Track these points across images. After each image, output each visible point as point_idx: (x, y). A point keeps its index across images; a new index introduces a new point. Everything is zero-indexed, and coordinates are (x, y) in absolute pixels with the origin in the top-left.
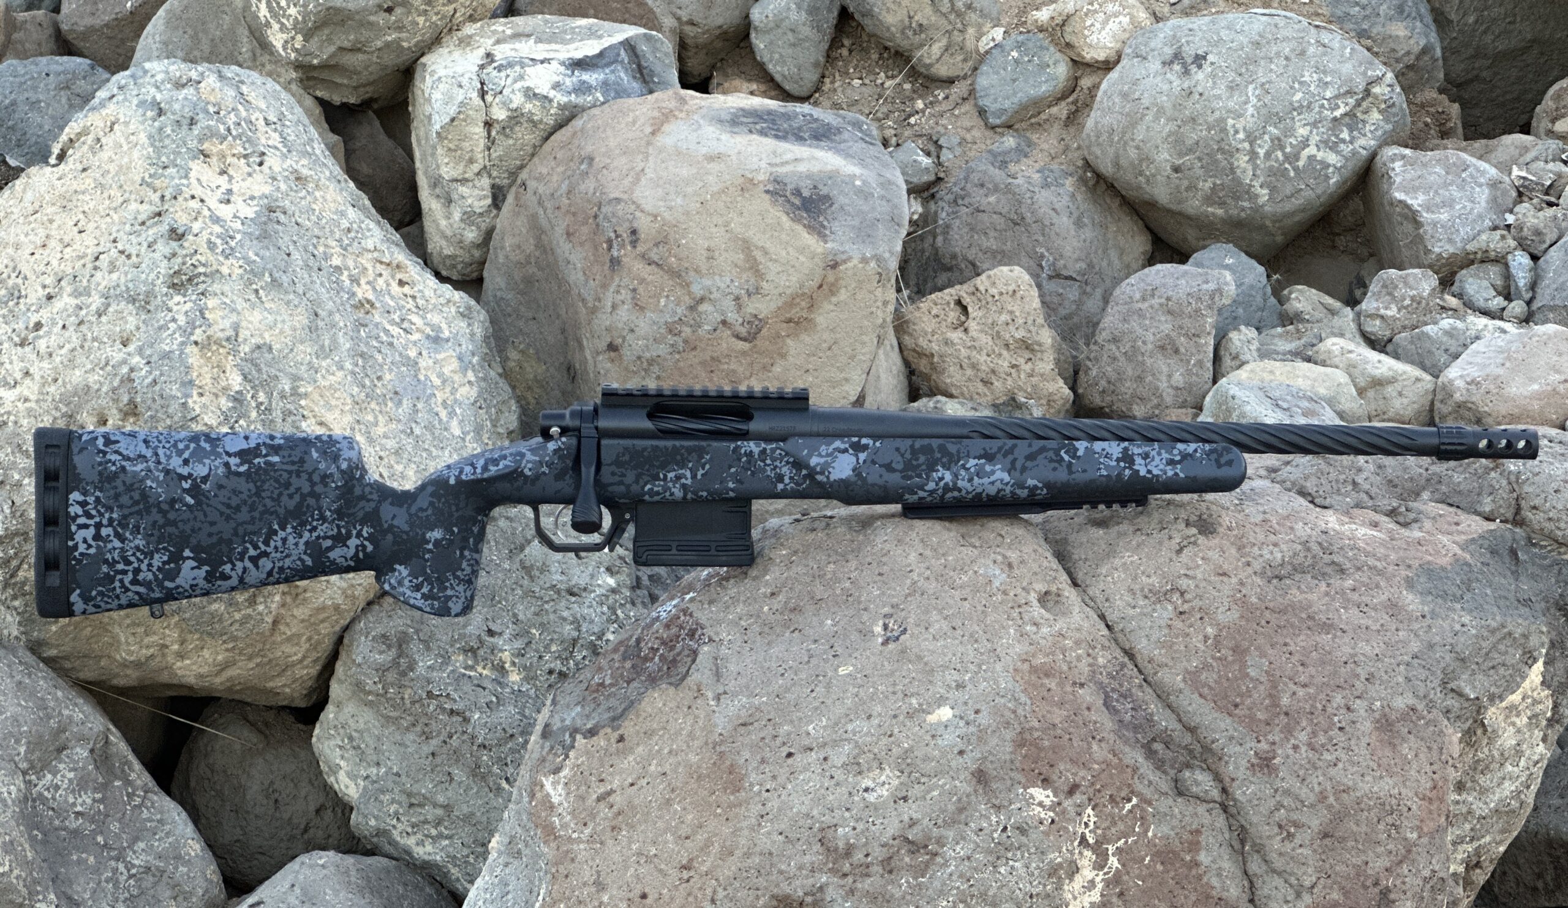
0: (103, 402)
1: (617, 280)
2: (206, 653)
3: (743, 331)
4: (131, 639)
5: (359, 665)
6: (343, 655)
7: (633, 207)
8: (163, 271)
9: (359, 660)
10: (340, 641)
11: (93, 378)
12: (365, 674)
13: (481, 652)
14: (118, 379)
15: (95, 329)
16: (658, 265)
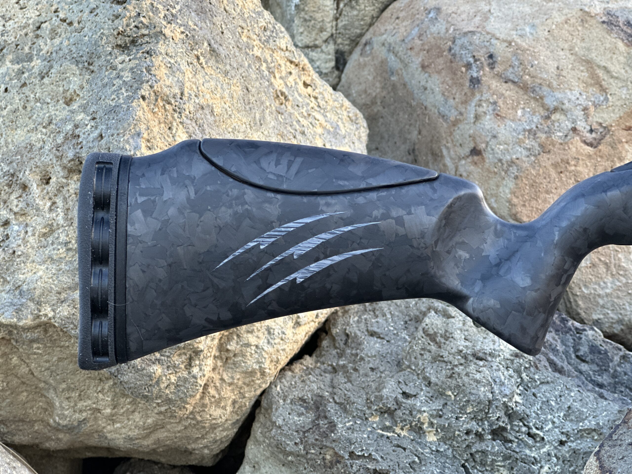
0: (46, 159)
1: (478, 96)
2: (137, 416)
3: (590, 137)
4: (65, 404)
5: (280, 427)
6: (260, 418)
7: (489, 37)
8: (106, 32)
9: (280, 422)
10: (257, 404)
11: (35, 137)
12: (286, 436)
13: (399, 413)
14: (62, 135)
15: (38, 90)
16: (514, 82)
